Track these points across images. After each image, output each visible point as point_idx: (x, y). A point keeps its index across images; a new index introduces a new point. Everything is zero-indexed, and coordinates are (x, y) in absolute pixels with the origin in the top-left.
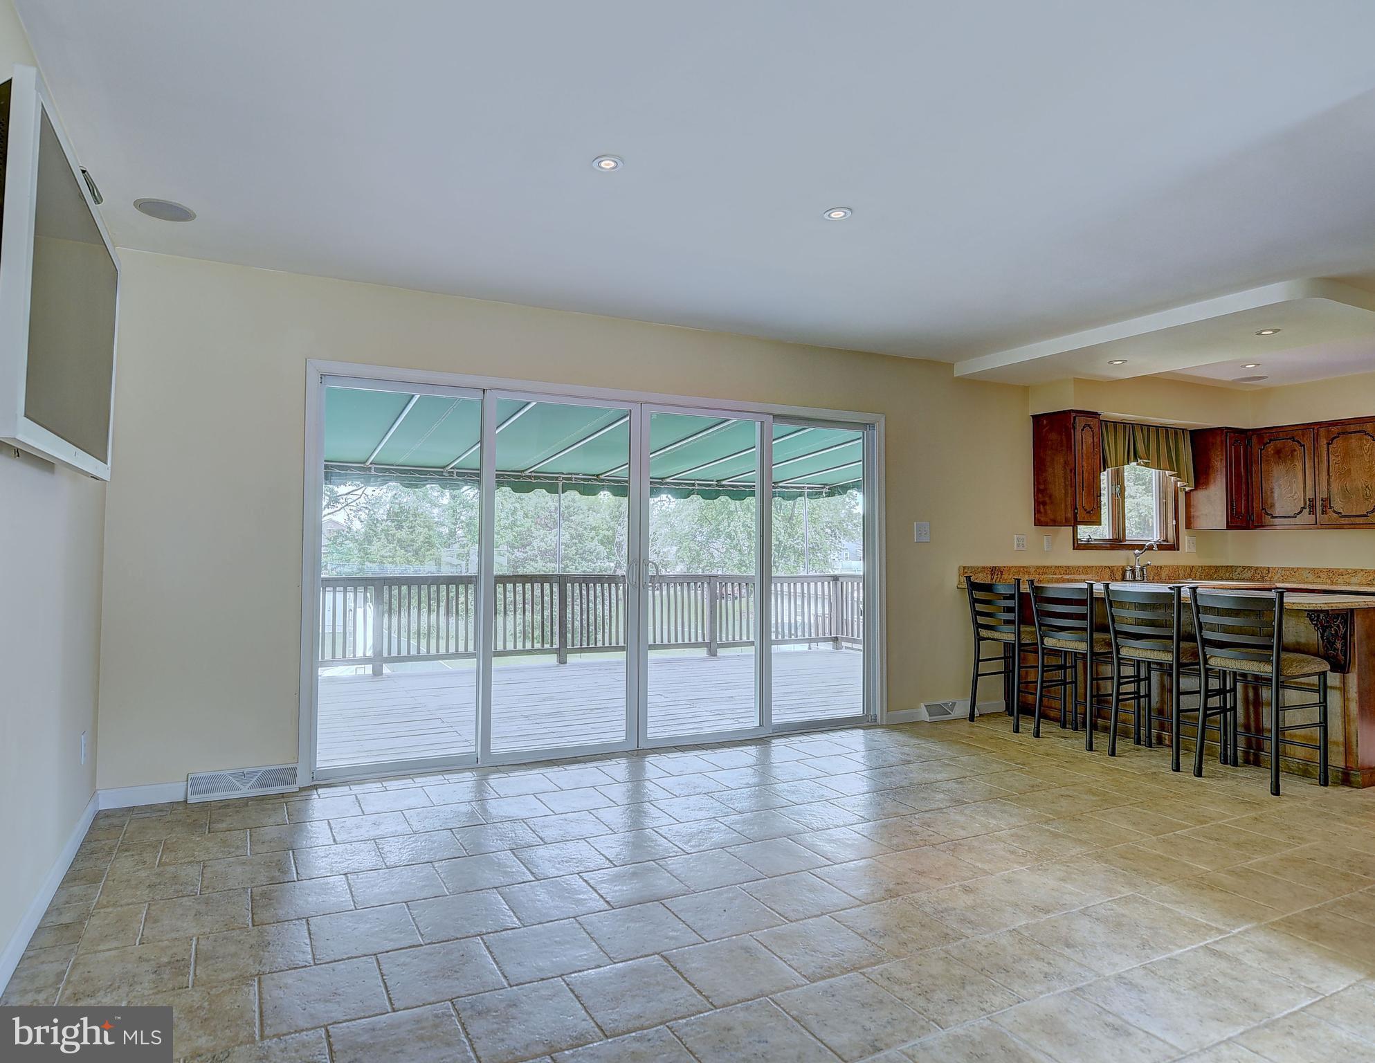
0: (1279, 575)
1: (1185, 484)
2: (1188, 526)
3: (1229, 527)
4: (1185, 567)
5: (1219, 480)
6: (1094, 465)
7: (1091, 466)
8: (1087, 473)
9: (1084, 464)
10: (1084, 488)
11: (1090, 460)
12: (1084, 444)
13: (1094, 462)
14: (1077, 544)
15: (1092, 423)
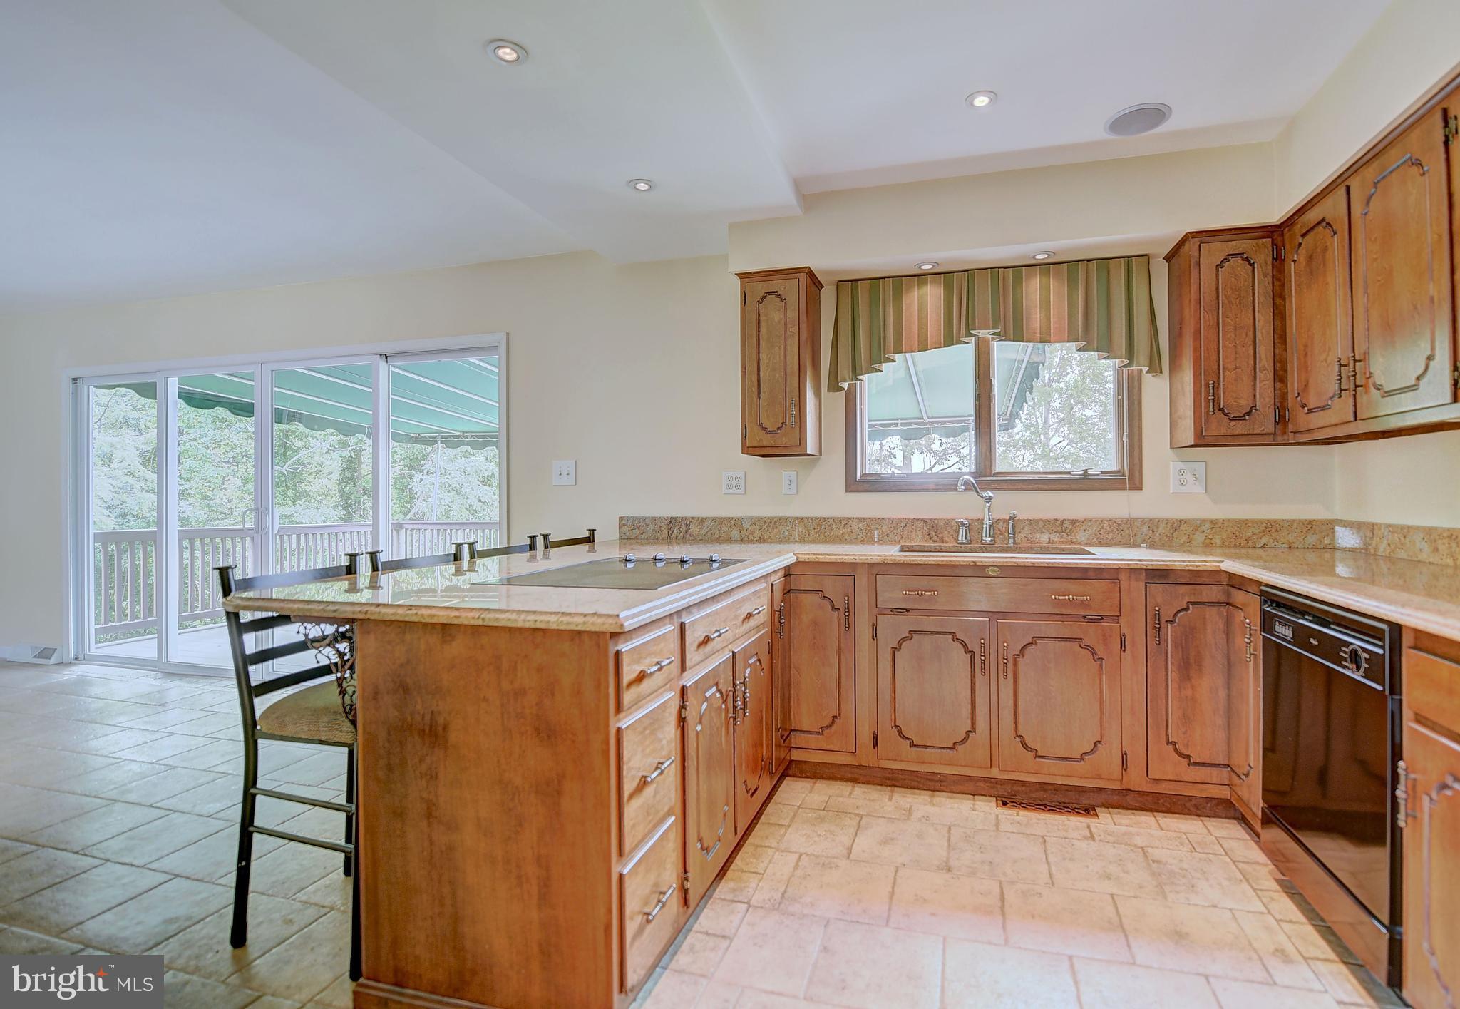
1: (1126, 362)
3: (1205, 439)
6: (785, 356)
7: (780, 357)
8: (768, 369)
9: (763, 356)
10: (762, 394)
11: (777, 348)
12: (762, 324)
13: (785, 350)
14: (856, 483)
15: (782, 288)
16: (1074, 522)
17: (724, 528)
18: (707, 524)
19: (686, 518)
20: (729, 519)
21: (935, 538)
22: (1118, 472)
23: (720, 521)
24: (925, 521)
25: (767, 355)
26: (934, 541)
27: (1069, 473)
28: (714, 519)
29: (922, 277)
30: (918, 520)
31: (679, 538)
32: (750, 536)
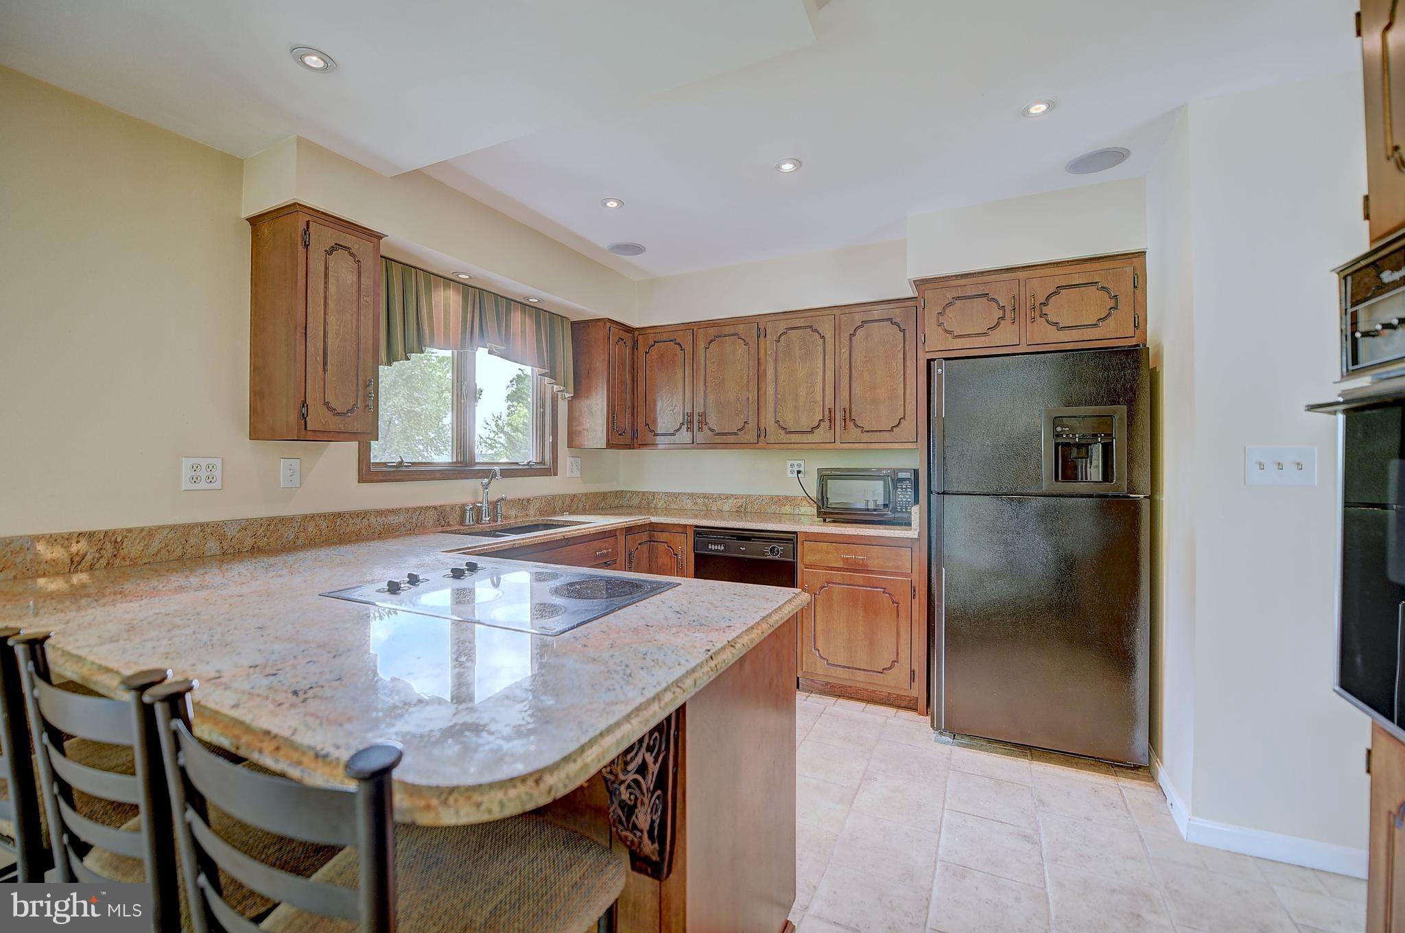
0: (663, 501)
1: (562, 388)
2: (570, 445)
3: (610, 445)
4: (564, 497)
5: (601, 385)
6: (358, 327)
7: (352, 326)
8: (337, 338)
9: (331, 319)
10: (329, 367)
11: (348, 315)
12: (331, 280)
13: (358, 320)
14: (369, 473)
15: (356, 247)
16: (528, 500)
17: (192, 541)
18: (158, 537)
19: (114, 532)
20: (203, 526)
21: (443, 523)
22: (540, 463)
23: (185, 531)
24: (435, 508)
25: (337, 320)
26: (442, 526)
27: (517, 463)
28: (173, 528)
29: (448, 281)
30: (430, 508)
31: (97, 566)
32: (237, 547)
